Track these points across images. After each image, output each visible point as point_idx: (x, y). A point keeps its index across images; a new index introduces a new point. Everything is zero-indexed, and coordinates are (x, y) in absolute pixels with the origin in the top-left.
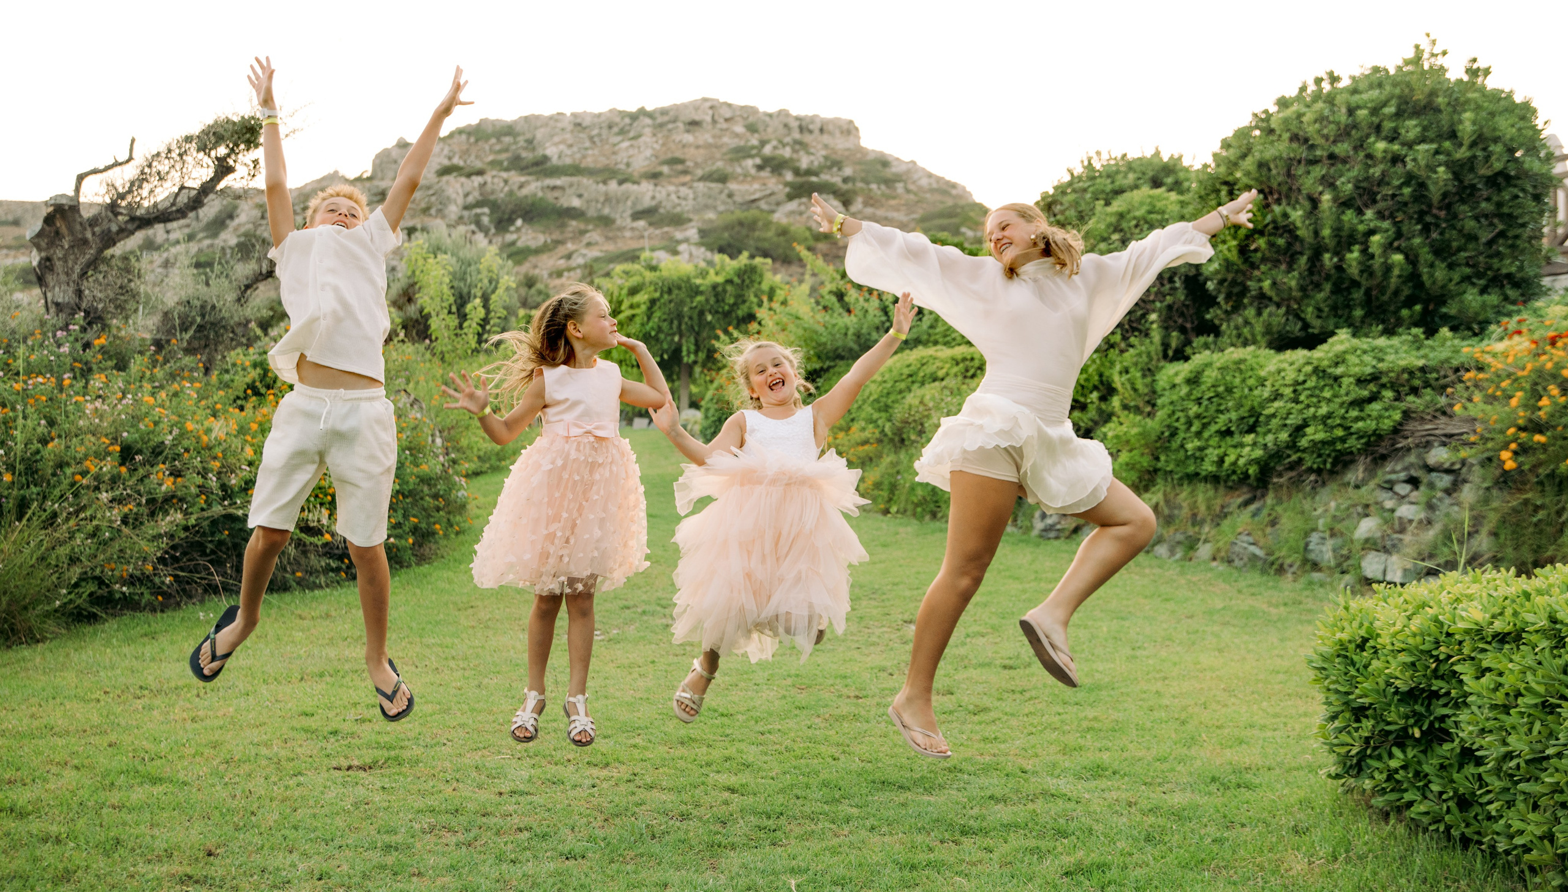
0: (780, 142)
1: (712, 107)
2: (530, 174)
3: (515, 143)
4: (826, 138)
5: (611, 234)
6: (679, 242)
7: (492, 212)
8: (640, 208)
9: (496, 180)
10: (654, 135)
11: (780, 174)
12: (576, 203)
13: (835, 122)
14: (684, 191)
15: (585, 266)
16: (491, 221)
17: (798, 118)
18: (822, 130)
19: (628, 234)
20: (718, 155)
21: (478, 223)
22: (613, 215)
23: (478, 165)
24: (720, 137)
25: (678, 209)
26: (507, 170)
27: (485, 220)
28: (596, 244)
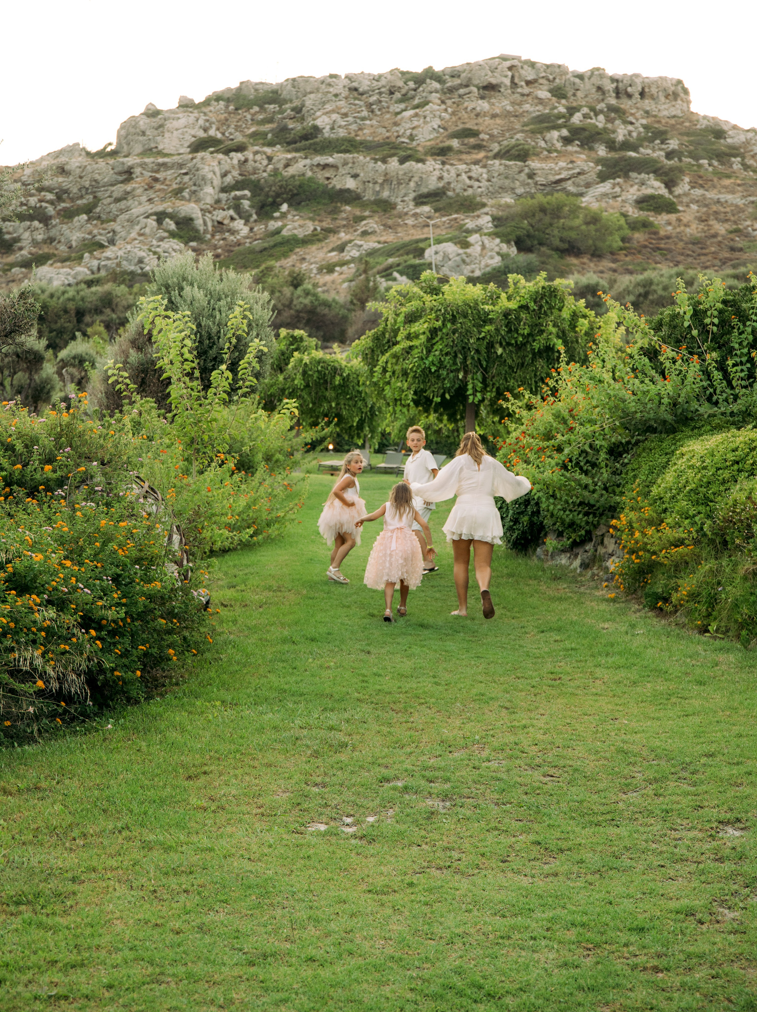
0: (592, 109)
1: (510, 68)
2: (297, 150)
3: (281, 112)
4: (647, 104)
5: (390, 222)
6: (469, 232)
7: (254, 195)
8: (424, 190)
9: (258, 157)
10: (443, 102)
11: (591, 149)
12: (351, 184)
13: (660, 82)
14: (477, 170)
15: (360, 259)
16: (251, 206)
17: (614, 80)
18: (642, 94)
19: (410, 222)
20: (518, 126)
21: (237, 208)
22: (393, 199)
23: (239, 138)
24: (520, 104)
25: (470, 192)
26: (271, 144)
27: (246, 204)
28: (374, 232)
